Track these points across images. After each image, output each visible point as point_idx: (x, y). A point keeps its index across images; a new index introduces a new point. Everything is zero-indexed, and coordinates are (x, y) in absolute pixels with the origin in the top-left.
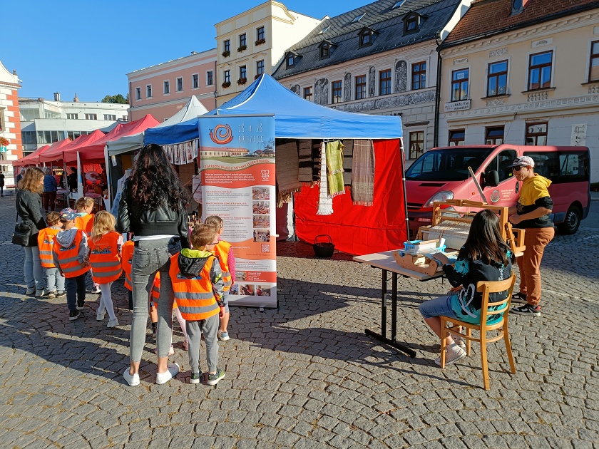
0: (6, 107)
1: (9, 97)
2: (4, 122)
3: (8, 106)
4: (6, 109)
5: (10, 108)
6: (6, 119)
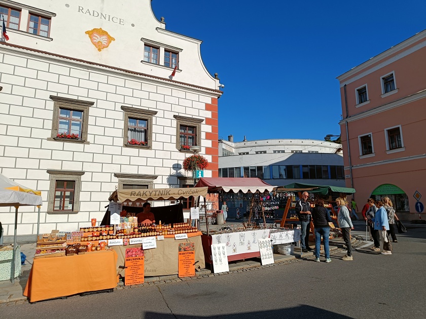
0: (204, 119)
1: (208, 107)
2: (200, 138)
3: (207, 119)
4: (204, 122)
5: (208, 121)
6: (203, 136)
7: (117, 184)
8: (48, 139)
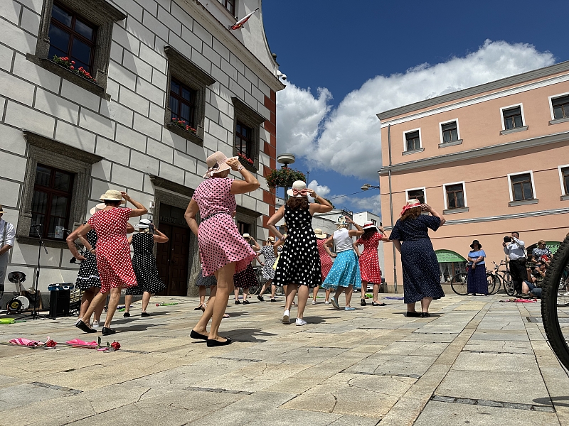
1: (267, 103)
4: (263, 124)
5: (267, 125)
7: (152, 199)
8: (28, 56)
